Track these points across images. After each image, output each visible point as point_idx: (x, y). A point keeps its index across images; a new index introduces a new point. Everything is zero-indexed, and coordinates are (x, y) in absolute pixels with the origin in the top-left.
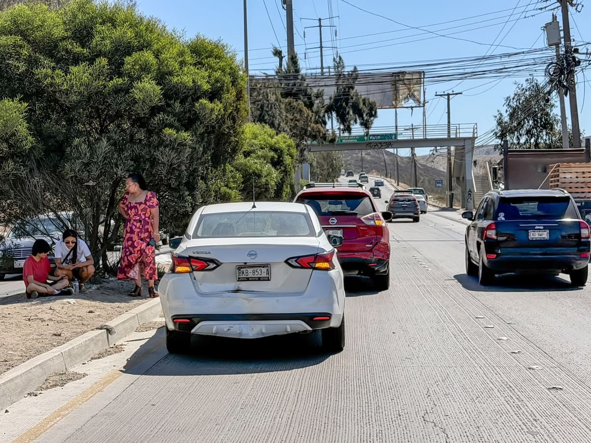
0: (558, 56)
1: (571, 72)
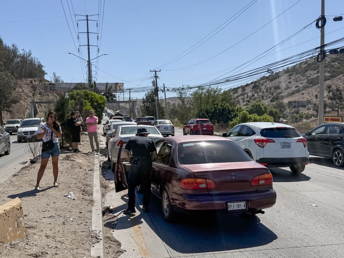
0: (155, 88)
1: (157, 92)
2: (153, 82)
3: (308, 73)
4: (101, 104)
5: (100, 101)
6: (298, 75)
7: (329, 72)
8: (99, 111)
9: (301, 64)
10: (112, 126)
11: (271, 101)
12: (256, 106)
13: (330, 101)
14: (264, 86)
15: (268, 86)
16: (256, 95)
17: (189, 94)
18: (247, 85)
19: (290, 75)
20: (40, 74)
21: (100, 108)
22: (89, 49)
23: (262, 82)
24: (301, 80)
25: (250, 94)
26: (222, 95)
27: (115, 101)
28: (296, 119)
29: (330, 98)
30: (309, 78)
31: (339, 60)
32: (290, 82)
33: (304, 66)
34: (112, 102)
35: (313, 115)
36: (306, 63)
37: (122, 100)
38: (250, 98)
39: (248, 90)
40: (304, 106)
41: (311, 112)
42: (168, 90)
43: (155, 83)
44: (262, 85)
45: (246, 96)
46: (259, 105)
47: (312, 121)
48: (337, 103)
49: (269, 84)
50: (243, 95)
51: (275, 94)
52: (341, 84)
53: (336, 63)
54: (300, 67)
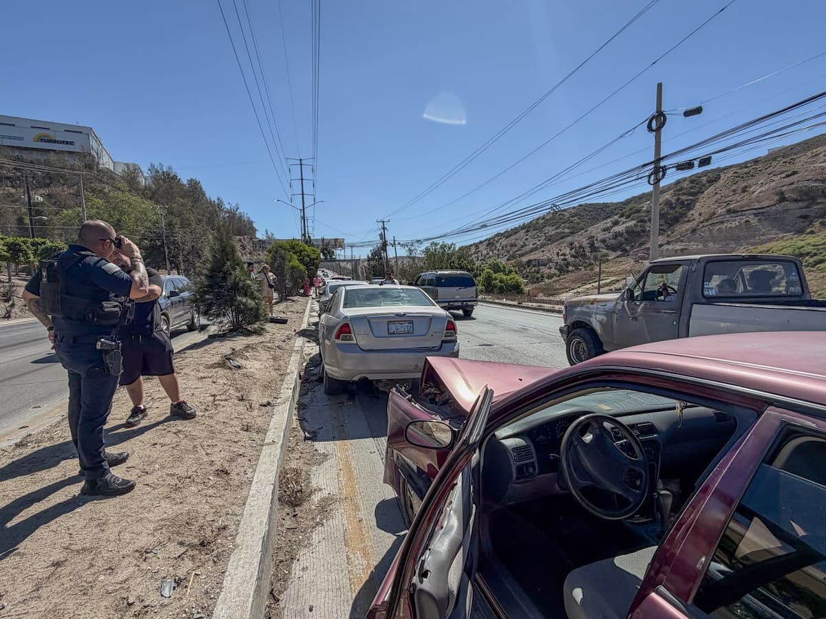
0: (383, 242)
1: (386, 247)
2: (381, 235)
3: (546, 229)
4: (314, 259)
5: (313, 256)
6: (535, 232)
7: (568, 228)
8: (312, 269)
9: (538, 219)
10: (328, 289)
11: (508, 260)
12: (494, 264)
13: (573, 259)
14: (499, 243)
15: (503, 243)
16: (491, 253)
17: (419, 251)
18: (481, 242)
19: (527, 231)
20: (251, 231)
21: (313, 264)
22: (303, 198)
23: (496, 239)
24: (539, 237)
25: (485, 252)
26: (458, 252)
27: (335, 260)
28: (538, 279)
29: (572, 256)
30: (547, 235)
31: (579, 215)
32: (526, 239)
33: (541, 221)
34: (330, 261)
35: (555, 274)
36: (544, 218)
37: (342, 258)
38: (485, 256)
39: (482, 248)
40: (545, 265)
41: (553, 271)
42: (399, 244)
43: (382, 236)
44: (497, 242)
45: (480, 254)
46: (497, 264)
47: (555, 281)
48: (580, 261)
49: (504, 242)
50: (477, 253)
51: (511, 252)
52: (584, 240)
53: (576, 218)
54: (537, 223)
